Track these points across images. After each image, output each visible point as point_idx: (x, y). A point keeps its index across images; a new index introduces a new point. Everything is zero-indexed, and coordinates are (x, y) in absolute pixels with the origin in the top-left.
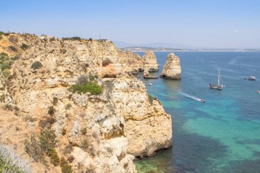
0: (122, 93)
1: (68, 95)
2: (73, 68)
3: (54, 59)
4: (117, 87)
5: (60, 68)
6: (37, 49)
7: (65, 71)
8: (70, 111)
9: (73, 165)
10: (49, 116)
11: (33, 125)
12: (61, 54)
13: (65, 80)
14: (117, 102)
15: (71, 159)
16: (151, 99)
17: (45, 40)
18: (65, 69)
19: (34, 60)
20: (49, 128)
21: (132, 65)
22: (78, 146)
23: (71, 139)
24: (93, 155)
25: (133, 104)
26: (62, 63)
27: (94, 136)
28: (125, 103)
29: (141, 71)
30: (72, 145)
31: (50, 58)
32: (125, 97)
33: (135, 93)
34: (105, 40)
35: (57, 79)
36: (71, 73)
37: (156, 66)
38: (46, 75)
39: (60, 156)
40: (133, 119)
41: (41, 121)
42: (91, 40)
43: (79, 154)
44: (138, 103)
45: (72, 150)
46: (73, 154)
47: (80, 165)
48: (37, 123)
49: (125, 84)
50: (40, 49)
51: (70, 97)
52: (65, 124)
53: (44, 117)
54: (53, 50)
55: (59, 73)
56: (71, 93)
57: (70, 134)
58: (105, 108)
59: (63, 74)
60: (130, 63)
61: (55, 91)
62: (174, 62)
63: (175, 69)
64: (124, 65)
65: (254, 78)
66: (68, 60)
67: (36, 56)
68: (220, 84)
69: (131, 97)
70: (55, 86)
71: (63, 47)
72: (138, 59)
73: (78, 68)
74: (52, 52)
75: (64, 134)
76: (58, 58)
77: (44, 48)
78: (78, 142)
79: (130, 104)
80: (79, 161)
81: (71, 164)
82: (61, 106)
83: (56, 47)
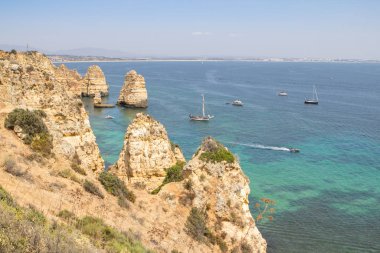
0: (141, 143)
1: (201, 165)
2: (66, 111)
3: (37, 98)
4: (135, 135)
5: (48, 111)
8: (206, 183)
9: (227, 240)
10: (186, 191)
11: (174, 204)
12: (47, 91)
14: (137, 154)
15: (224, 236)
16: (173, 147)
17: (20, 70)
18: (55, 112)
20: (191, 204)
22: (228, 220)
23: (220, 214)
24: (242, 227)
25: (157, 155)
26: (51, 104)
27: (237, 207)
28: (147, 155)
29: (84, 96)
30: (220, 220)
31: (30, 96)
33: (158, 141)
34: (35, 52)
37: (105, 89)
40: (156, 175)
41: (181, 198)
42: (14, 52)
43: (229, 228)
44: (162, 154)
45: (221, 225)
46: (224, 230)
47: (233, 241)
48: (177, 200)
49: (145, 130)
50: (13, 84)
51: (202, 168)
52: (206, 198)
53: (183, 193)
54: (34, 85)
56: (204, 163)
57: (217, 208)
59: (54, 119)
60: (69, 84)
62: (137, 83)
63: (139, 94)
66: (57, 98)
71: (47, 79)
73: (71, 110)
74: (31, 88)
75: (208, 209)
76: (42, 96)
77: (19, 82)
78: (228, 216)
79: (153, 157)
80: (232, 236)
81: (225, 241)
82: (195, 178)
83: (38, 80)
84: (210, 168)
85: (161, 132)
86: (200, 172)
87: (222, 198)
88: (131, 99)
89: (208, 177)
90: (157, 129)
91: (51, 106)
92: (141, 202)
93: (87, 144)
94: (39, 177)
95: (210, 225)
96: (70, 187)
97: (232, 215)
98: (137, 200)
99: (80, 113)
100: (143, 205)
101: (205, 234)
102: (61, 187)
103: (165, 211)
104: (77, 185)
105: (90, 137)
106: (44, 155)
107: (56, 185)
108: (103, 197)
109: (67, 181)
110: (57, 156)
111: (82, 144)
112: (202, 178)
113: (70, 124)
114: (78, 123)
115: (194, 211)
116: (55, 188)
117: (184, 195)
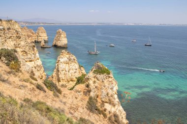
0: (64, 65)
1: (94, 76)
2: (27, 49)
3: (12, 43)
4: (61, 61)
5: (18, 49)
7: (22, 52)
8: (96, 85)
9: (107, 112)
10: (87, 88)
11: (81, 95)
12: (17, 39)
14: (62, 71)
15: (105, 110)
16: (80, 67)
17: (4, 29)
18: (22, 50)
20: (89, 95)
21: (30, 38)
22: (107, 103)
23: (103, 100)
24: (114, 106)
25: (72, 71)
26: (20, 46)
27: (112, 96)
28: (67, 71)
29: (36, 42)
30: (103, 102)
31: (9, 42)
32: (67, 67)
33: (73, 64)
34: (11, 20)
36: (26, 53)
37: (46, 38)
40: (72, 81)
41: (84, 92)
43: (108, 106)
44: (74, 70)
45: (104, 105)
46: (105, 107)
47: (110, 112)
48: (82, 93)
49: (66, 59)
52: (97, 92)
57: (102, 97)
60: (28, 36)
62: (62, 35)
63: (63, 41)
66: (23, 43)
68: (97, 51)
69: (71, 67)
71: (18, 34)
73: (30, 49)
74: (10, 38)
75: (97, 97)
76: (15, 42)
77: (3, 35)
78: (107, 101)
79: (70, 72)
80: (109, 110)
81: (106, 112)
82: (91, 82)
83: (13, 34)
84: (98, 77)
85: (74, 60)
86: (93, 79)
87: (104, 92)
88: (59, 44)
89: (97, 81)
90: (72, 58)
92: (64, 94)
93: (38, 66)
94: (14, 82)
95: (98, 105)
96: (29, 87)
97: (109, 100)
98: (63, 93)
99: (34, 50)
100: (65, 95)
101: (96, 110)
102: (25, 87)
103: (76, 98)
104: (33, 86)
105: (39, 62)
106: (16, 71)
107: (22, 86)
108: (45, 92)
109: (28, 84)
110: (23, 71)
111: (35, 66)
112: (94, 82)
113: (29, 56)
114: (33, 55)
115: (91, 98)
116: (22, 87)
117: (86, 90)
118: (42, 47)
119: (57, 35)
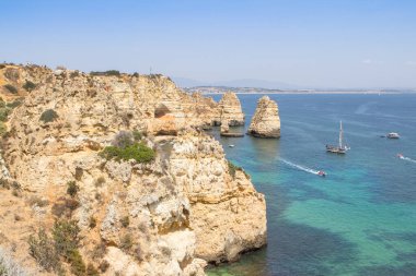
0: (186, 161)
1: (99, 164)
2: (108, 121)
3: (78, 106)
4: (178, 151)
5: (87, 121)
6: (50, 90)
7: (95, 126)
8: (103, 190)
9: (108, 274)
10: (68, 197)
12: (88, 98)
13: (94, 139)
14: (179, 174)
15: (105, 267)
16: (232, 170)
18: (94, 121)
19: (45, 108)
20: (69, 216)
21: (202, 115)
22: (115, 245)
23: (104, 235)
24: (139, 260)
25: (205, 177)
26: (91, 112)
27: (142, 228)
28: (191, 176)
29: (217, 124)
30: (106, 244)
31: (70, 104)
32: (191, 167)
33: (207, 160)
34: (159, 76)
35: (82, 137)
36: (105, 129)
37: (240, 117)
38: (64, 132)
39: (86, 261)
42: (136, 75)
43: (116, 257)
44: (212, 176)
45: (105, 251)
46: (106, 258)
48: (49, 209)
49: (191, 145)
50: (55, 90)
51: (102, 167)
52: (95, 209)
53: (61, 199)
54: (76, 92)
55: (85, 129)
56: (104, 160)
57: (102, 226)
58: (160, 184)
59: (92, 130)
60: (199, 111)
61: (79, 157)
62: (268, 110)
63: (271, 122)
64: (190, 115)
65: (396, 135)
66: (99, 107)
67: (48, 102)
68: (343, 146)
69: (200, 166)
70: (78, 150)
71: (91, 86)
72: (212, 106)
73: (115, 121)
74: (73, 95)
75: (92, 225)
76: (83, 104)
79: (199, 178)
80: (118, 269)
83: (80, 87)
84: (111, 168)
85: (212, 149)
86: (98, 174)
88: (262, 128)
89: (108, 180)
90: (207, 145)
91: (91, 115)
97: (127, 238)
112: (100, 182)
117: (62, 202)
118: (222, 136)
119: (258, 110)
